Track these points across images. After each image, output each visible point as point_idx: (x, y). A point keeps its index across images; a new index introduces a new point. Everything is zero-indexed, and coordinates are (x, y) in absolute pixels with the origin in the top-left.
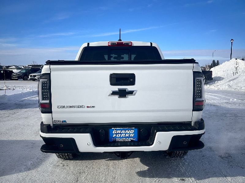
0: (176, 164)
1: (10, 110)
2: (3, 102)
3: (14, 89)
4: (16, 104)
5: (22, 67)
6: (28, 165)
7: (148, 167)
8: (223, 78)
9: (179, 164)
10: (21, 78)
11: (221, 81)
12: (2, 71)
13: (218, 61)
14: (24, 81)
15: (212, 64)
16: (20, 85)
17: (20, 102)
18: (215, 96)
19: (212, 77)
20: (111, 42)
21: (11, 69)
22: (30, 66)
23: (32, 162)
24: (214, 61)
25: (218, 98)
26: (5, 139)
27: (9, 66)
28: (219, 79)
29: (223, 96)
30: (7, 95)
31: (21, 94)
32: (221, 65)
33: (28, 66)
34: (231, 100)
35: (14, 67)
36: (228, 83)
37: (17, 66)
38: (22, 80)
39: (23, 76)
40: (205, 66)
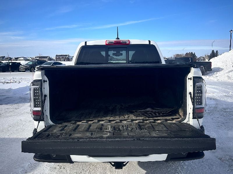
0: (175, 168)
1: (14, 104)
2: (9, 96)
3: (20, 82)
4: (21, 98)
5: (30, 59)
6: (25, 167)
7: (146, 171)
8: (222, 69)
9: (178, 168)
10: (28, 70)
11: (220, 72)
12: (11, 63)
13: (217, 51)
14: (31, 73)
15: (211, 54)
16: (27, 77)
17: (25, 96)
18: (214, 88)
19: (212, 68)
20: (108, 41)
21: (20, 60)
22: (37, 57)
23: (29, 163)
24: (213, 51)
25: (218, 91)
26: (6, 137)
27: (18, 58)
28: (218, 70)
29: (223, 89)
30: (12, 89)
31: (26, 87)
32: (221, 56)
33: (36, 57)
34: (231, 93)
35: (22, 58)
36: (227, 74)
37: (25, 58)
38: (29, 72)
39: (30, 67)
40: (205, 55)
